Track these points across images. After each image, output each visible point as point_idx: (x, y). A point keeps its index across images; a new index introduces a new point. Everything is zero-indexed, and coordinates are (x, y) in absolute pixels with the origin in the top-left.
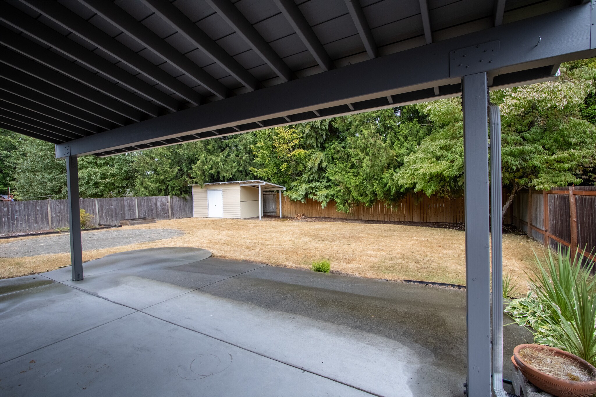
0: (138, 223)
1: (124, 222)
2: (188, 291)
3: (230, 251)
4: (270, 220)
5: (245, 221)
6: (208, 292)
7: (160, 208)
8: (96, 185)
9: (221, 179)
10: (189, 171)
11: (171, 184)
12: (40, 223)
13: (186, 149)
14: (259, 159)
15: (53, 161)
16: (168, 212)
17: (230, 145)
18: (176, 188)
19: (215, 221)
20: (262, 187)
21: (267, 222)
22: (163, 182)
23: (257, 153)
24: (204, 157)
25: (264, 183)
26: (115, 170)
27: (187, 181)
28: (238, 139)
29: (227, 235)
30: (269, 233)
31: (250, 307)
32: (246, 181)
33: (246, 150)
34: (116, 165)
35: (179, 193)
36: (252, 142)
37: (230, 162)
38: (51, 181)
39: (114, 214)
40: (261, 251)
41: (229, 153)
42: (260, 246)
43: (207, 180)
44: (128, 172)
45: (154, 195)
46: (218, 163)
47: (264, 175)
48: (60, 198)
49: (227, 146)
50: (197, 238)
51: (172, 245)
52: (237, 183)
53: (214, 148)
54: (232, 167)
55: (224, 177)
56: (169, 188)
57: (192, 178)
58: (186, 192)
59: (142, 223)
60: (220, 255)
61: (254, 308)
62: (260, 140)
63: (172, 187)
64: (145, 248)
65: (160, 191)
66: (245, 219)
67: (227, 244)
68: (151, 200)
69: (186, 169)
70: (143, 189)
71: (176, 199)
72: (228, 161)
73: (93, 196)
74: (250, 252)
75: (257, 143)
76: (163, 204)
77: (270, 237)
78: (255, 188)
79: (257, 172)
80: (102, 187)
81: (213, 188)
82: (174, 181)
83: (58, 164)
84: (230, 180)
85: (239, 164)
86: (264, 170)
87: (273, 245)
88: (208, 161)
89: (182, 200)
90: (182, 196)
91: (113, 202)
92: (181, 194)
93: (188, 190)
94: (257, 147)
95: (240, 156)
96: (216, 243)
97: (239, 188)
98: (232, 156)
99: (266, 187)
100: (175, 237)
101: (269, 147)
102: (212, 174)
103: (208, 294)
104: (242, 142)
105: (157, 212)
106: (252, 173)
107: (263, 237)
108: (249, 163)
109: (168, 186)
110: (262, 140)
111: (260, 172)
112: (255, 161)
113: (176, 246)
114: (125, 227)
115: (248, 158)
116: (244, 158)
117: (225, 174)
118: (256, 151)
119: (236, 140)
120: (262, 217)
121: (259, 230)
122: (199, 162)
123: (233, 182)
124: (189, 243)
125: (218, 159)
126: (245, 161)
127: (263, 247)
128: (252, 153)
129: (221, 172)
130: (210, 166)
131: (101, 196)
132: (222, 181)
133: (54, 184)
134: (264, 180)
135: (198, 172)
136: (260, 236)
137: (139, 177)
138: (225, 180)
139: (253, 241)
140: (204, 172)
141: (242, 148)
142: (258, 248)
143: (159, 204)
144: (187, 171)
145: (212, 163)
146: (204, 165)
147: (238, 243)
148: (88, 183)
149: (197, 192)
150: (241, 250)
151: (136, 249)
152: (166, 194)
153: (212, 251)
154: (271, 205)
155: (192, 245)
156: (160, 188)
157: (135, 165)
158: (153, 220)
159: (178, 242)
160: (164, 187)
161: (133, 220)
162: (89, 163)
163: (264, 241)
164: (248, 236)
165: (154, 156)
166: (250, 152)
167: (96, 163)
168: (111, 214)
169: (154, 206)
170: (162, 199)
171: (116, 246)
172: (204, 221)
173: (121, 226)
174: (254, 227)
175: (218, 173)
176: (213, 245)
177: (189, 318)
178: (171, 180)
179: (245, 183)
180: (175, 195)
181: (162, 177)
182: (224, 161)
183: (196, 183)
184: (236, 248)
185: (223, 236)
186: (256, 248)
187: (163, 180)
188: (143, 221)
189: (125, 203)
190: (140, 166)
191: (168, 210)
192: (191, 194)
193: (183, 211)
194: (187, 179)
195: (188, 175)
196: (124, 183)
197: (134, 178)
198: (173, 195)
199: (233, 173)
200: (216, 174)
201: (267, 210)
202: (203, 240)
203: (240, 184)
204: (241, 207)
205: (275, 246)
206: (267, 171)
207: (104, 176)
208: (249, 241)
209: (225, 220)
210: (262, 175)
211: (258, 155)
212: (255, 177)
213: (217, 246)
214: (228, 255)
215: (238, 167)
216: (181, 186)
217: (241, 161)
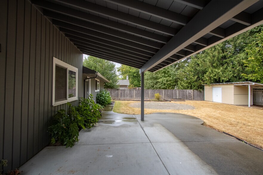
0: (177, 101)
1: (172, 99)
2: (178, 141)
3: (217, 124)
4: (258, 108)
5: (237, 106)
6: (187, 146)
7: (188, 95)
8: (165, 84)
9: (221, 81)
10: (202, 78)
11: (193, 84)
12: (147, 97)
13: (201, 67)
14: (249, 68)
15: (152, 76)
16: (192, 97)
17: (228, 62)
18: (196, 86)
19: (215, 104)
20: (251, 86)
21: (255, 109)
22: (190, 83)
23: (248, 64)
24: (211, 70)
25: (254, 84)
26: (171, 78)
27: (201, 83)
28: (234, 58)
29: (220, 113)
30: (253, 117)
31: (209, 170)
32: (238, 83)
33: (240, 64)
34: (172, 77)
35: (197, 88)
36: (244, 58)
37: (228, 71)
38: (151, 83)
39: (169, 96)
40: (241, 129)
41: (227, 66)
42: (241, 125)
43: (212, 82)
44: (176, 79)
45: (186, 89)
46: (219, 73)
47: (254, 78)
48: (154, 89)
49: (226, 62)
50: (200, 112)
51: (186, 113)
52: (232, 84)
53: (218, 65)
54: (229, 74)
55: (223, 80)
56: (193, 86)
57: (204, 81)
58: (201, 88)
59: (179, 101)
60: (208, 124)
61: (213, 173)
62: (250, 56)
63: (194, 85)
64: (173, 112)
65: (188, 87)
66: (237, 105)
67: (217, 119)
68: (184, 91)
69: (201, 77)
70: (181, 86)
71: (196, 91)
72: (226, 71)
73: (163, 88)
74: (231, 128)
75: (248, 59)
76: (189, 93)
77: (253, 120)
78: (246, 86)
79: (247, 76)
80: (166, 85)
81: (216, 86)
82: (195, 83)
83: (154, 77)
84: (227, 82)
85: (234, 72)
86: (254, 75)
87: (254, 127)
88: (213, 72)
89: (198, 91)
90: (199, 90)
91: (169, 91)
92: (198, 89)
93: (202, 87)
94: (249, 61)
95: (235, 68)
96: (210, 117)
97: (233, 86)
98: (229, 68)
99: (255, 86)
100: (189, 110)
101: (259, 60)
102: (215, 79)
103: (187, 147)
104: (236, 59)
105: (186, 97)
106: (244, 77)
107: (247, 119)
108: (241, 71)
109: (192, 85)
110: (252, 56)
111: (250, 76)
112: (246, 70)
113: (188, 114)
114: (172, 102)
115: (241, 68)
116: (237, 68)
117: (223, 79)
118: (247, 64)
119: (232, 59)
120: (251, 106)
121: (245, 114)
122: (207, 73)
123: (229, 83)
124: (195, 113)
125: (220, 70)
126: (239, 70)
127: (244, 126)
128: (244, 65)
129: (221, 78)
130: (214, 74)
131: (166, 89)
132: (222, 82)
133: (152, 84)
134: (254, 82)
135: (207, 78)
136: (245, 118)
137: (179, 81)
138: (224, 82)
139: (237, 120)
140: (210, 78)
141: (237, 63)
142: (239, 126)
143: (187, 93)
144: (201, 78)
145: (216, 73)
146: (211, 74)
147: (225, 120)
148: (162, 84)
149: (207, 88)
150: (225, 125)
151: (170, 112)
152: (191, 89)
153: (205, 121)
154: (260, 98)
155: (196, 116)
156: (188, 86)
157: (178, 76)
158: (184, 100)
159: (190, 113)
160: (190, 86)
161: (176, 99)
162: (163, 76)
163: (246, 122)
164: (234, 116)
165: (186, 71)
166: (242, 65)
167: (165, 76)
168: (168, 96)
169: (185, 94)
170: (189, 91)
171: (164, 109)
172: (209, 103)
173: (171, 101)
174: (242, 111)
175: (220, 78)
176: (208, 117)
177: (168, 158)
178: (193, 82)
179: (237, 84)
180: (195, 89)
181: (189, 81)
182: (224, 72)
183: (206, 84)
184: (222, 123)
185: (217, 113)
186: (237, 126)
187: (190, 82)
188: (180, 100)
189: (174, 92)
190: (180, 76)
191: (192, 96)
192: (203, 89)
193: (199, 97)
194: (201, 82)
195: (202, 80)
196: (174, 84)
197: (177, 81)
198: (194, 89)
199: (229, 78)
200: (218, 79)
201: (257, 101)
202: (204, 114)
203: (234, 84)
204: (234, 98)
205: (255, 128)
206: (256, 76)
207: (167, 81)
208: (234, 120)
209: (222, 104)
210: (251, 79)
211: (249, 65)
212: (247, 80)
213: (210, 119)
214: (214, 126)
215: (233, 74)
216: (198, 85)
217: (236, 71)
